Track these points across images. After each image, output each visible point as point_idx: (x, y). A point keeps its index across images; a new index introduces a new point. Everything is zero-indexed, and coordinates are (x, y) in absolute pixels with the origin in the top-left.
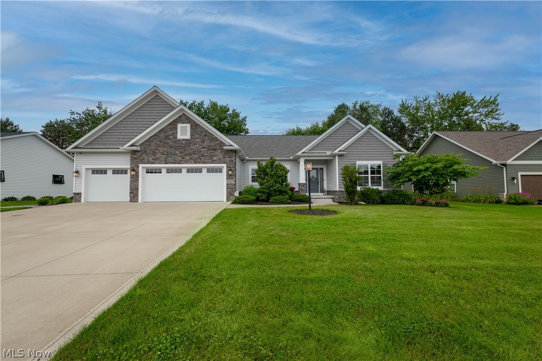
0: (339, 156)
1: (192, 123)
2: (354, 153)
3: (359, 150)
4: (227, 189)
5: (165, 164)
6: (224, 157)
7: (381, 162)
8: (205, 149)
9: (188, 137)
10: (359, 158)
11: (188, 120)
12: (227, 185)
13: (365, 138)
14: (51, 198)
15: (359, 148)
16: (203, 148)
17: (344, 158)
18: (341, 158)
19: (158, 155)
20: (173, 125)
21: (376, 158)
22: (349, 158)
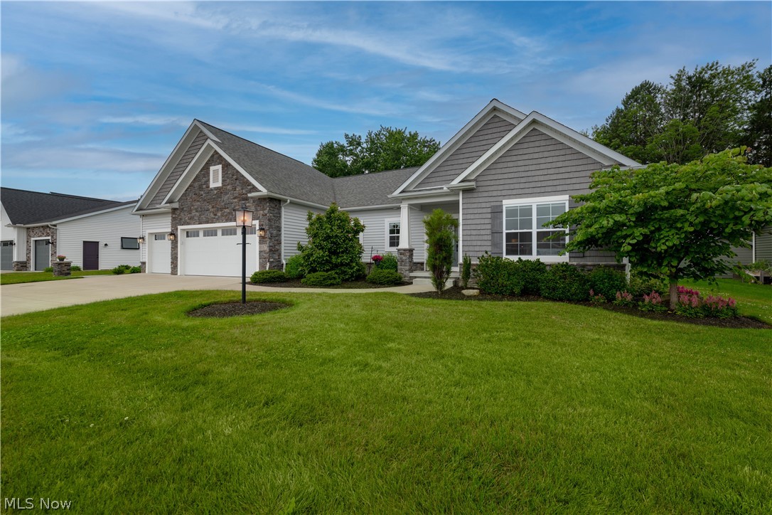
0: (466, 191)
1: (223, 163)
2: (497, 182)
3: (511, 175)
4: (260, 258)
5: (199, 224)
6: (257, 210)
7: (567, 197)
8: (236, 200)
9: (219, 184)
10: (510, 192)
11: (220, 160)
12: (260, 252)
13: (525, 145)
14: (127, 267)
15: (512, 170)
16: (234, 198)
17: (475, 195)
18: (470, 195)
19: (194, 213)
20: (206, 170)
21: (554, 189)
22: (486, 194)
